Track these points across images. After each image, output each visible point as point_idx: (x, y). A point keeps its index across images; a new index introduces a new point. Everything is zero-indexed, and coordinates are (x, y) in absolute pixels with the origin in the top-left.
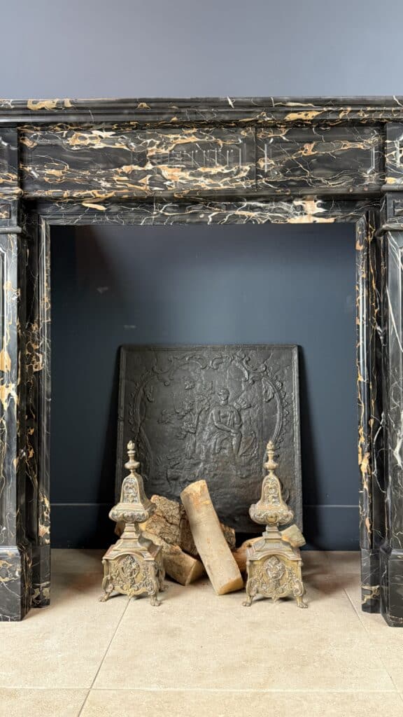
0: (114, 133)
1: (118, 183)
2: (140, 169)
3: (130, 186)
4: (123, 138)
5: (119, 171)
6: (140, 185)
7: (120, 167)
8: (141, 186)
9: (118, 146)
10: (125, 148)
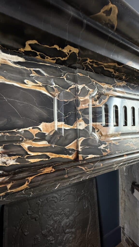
0: (21, 59)
1: (32, 154)
2: (68, 127)
3: (52, 156)
4: (38, 72)
5: (34, 132)
6: (67, 152)
7: (35, 124)
8: (70, 154)
9: (29, 85)
10: (44, 91)
